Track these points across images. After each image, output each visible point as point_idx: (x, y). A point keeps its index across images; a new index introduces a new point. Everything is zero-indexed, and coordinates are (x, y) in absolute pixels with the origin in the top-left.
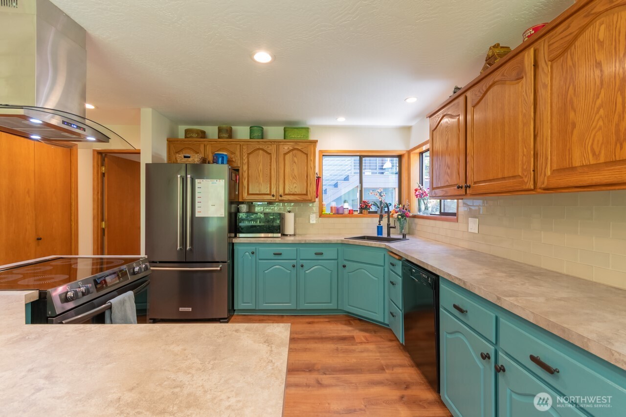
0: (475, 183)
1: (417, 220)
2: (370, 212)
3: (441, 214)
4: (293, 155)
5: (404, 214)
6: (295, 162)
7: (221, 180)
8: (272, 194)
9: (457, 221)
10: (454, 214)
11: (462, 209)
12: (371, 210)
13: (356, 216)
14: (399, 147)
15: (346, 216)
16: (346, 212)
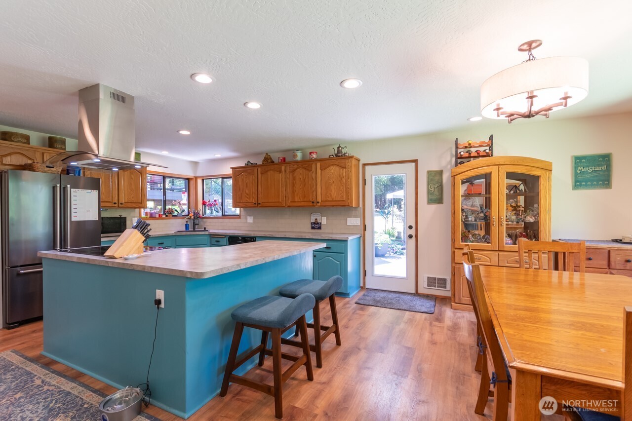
0: (263, 202)
1: (205, 220)
2: (173, 216)
3: (223, 215)
4: (130, 172)
5: (197, 216)
6: (132, 178)
7: (95, 191)
8: (114, 202)
9: (240, 218)
10: (238, 215)
11: (243, 213)
12: (174, 214)
13: (163, 219)
14: (189, 174)
15: (157, 219)
16: (157, 216)
